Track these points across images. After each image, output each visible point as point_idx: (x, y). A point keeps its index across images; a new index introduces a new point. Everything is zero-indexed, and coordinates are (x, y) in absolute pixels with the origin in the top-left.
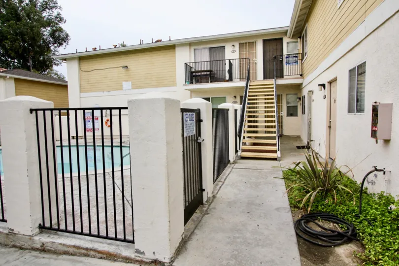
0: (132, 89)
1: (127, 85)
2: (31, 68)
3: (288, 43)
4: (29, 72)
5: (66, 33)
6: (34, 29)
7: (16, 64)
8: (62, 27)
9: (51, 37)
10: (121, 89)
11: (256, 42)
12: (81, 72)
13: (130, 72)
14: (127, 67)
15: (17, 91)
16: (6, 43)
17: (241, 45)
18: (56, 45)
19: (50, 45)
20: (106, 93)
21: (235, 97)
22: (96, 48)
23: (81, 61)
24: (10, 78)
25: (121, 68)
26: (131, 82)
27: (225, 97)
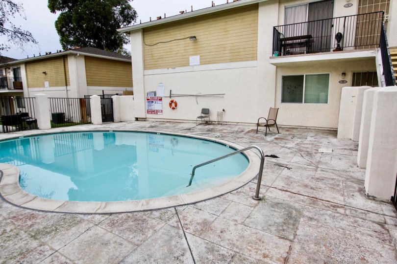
0: (201, 64)
1: (195, 60)
2: (104, 47)
4: (101, 50)
5: (134, 10)
6: (106, 7)
7: (92, 43)
8: (130, 5)
9: (121, 15)
10: (188, 65)
12: (145, 46)
13: (199, 43)
14: (195, 37)
15: (88, 69)
16: (83, 23)
18: (125, 24)
19: (120, 24)
20: (171, 70)
21: (344, 74)
22: (161, 17)
23: (145, 33)
24: (80, 55)
25: (189, 39)
26: (199, 56)
27: (328, 75)
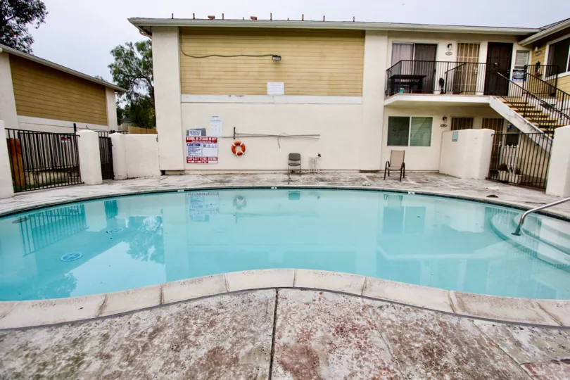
0: (285, 94)
1: (275, 88)
3: (518, 51)
10: (264, 92)
11: (479, 45)
12: (184, 56)
13: (283, 66)
14: (279, 57)
17: (461, 46)
20: (234, 98)
21: (444, 118)
23: (183, 37)
26: (283, 83)
27: (431, 118)
